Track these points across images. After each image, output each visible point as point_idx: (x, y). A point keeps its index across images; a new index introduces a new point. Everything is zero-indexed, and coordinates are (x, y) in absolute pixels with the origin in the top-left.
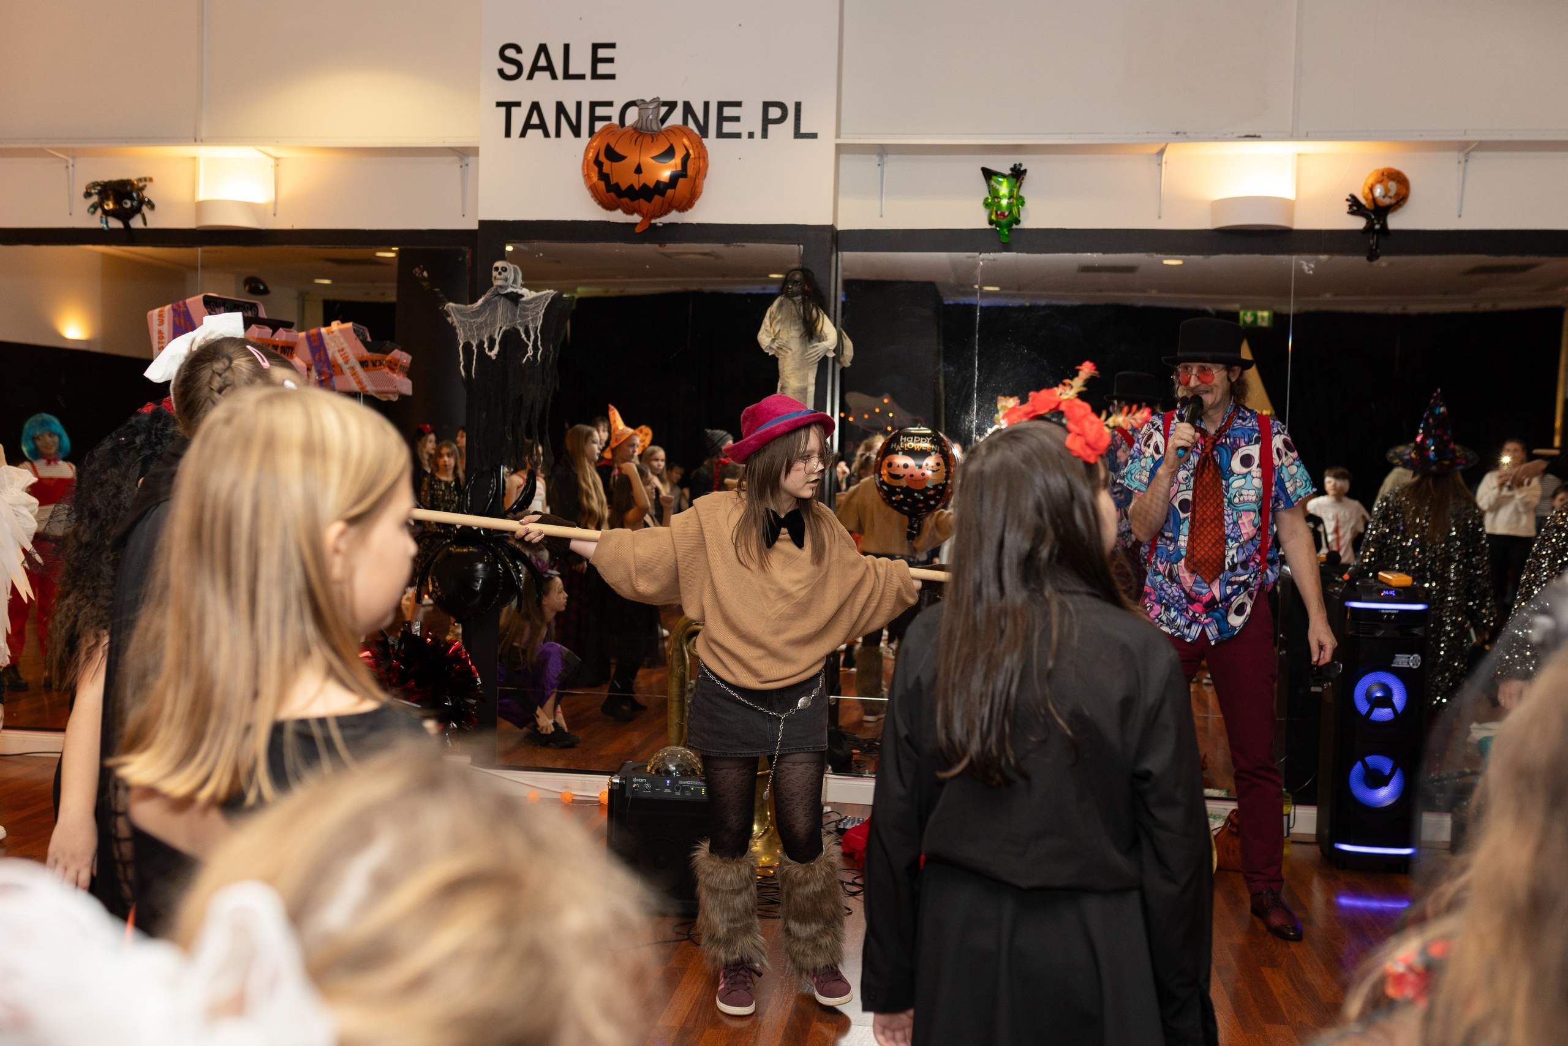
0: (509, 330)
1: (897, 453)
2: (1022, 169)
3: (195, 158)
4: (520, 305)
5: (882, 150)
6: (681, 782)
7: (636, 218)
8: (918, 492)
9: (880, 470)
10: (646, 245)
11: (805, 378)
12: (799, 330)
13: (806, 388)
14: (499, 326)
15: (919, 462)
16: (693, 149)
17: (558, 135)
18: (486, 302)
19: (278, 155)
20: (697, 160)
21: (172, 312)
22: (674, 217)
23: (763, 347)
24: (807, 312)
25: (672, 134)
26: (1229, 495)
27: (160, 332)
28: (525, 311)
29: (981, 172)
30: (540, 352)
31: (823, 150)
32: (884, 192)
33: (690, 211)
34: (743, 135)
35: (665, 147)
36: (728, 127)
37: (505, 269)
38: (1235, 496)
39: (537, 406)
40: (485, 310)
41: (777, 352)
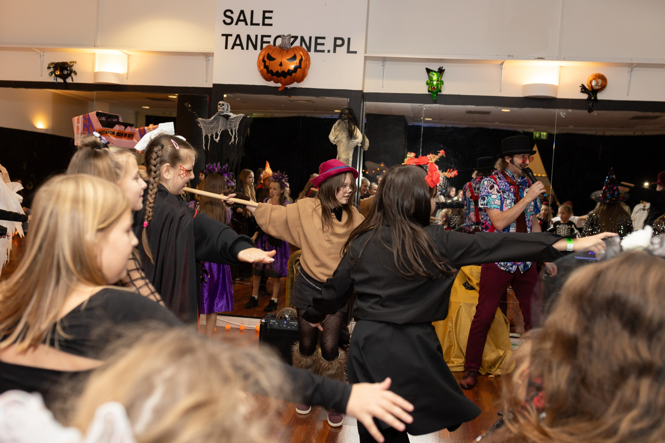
0: (224, 130)
2: (443, 69)
3: (94, 54)
4: (229, 120)
5: (384, 59)
6: (290, 322)
7: (279, 85)
10: (283, 96)
11: (348, 155)
12: (346, 134)
13: (349, 159)
16: (304, 57)
17: (247, 49)
18: (215, 118)
19: (129, 53)
20: (306, 61)
21: (83, 118)
22: (295, 85)
23: (331, 141)
24: (350, 126)
25: (295, 49)
27: (78, 127)
28: (231, 123)
29: (425, 70)
30: (237, 140)
31: (359, 58)
32: (384, 77)
33: (302, 82)
34: (325, 51)
35: (292, 55)
36: (319, 48)
37: (223, 105)
39: (235, 163)
40: (214, 121)
41: (337, 143)
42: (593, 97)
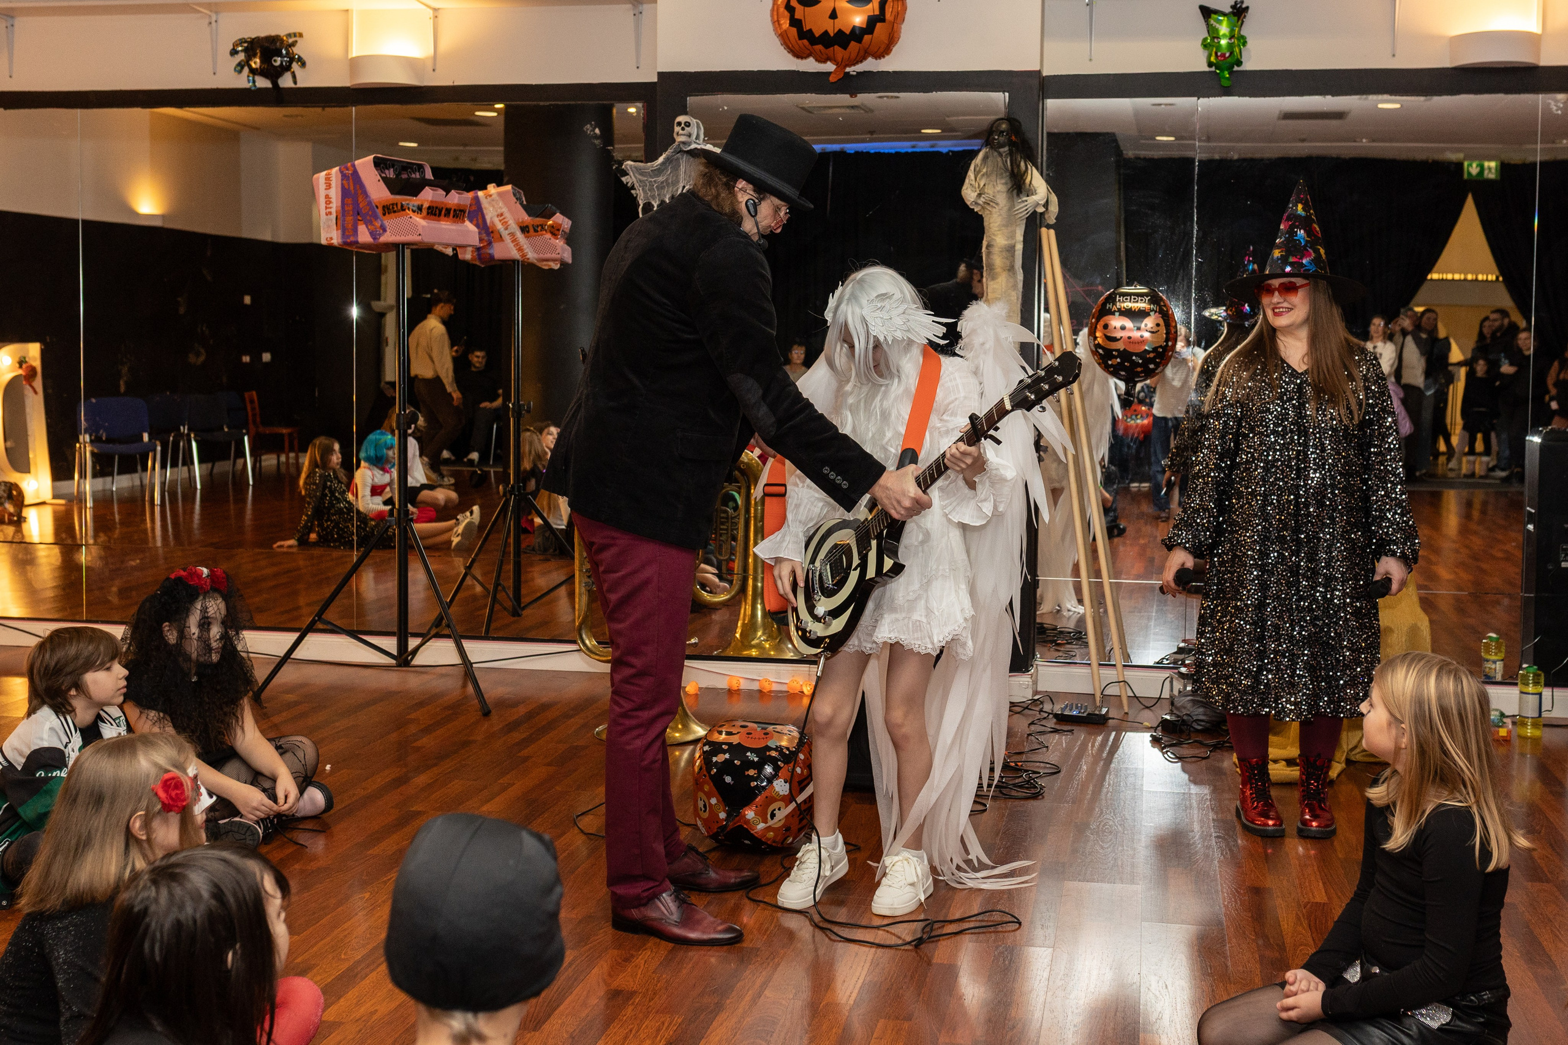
1: (1113, 313)
2: (1244, 6)
3: (347, 11)
7: (830, 67)
8: (1137, 355)
9: (1095, 332)
10: (839, 96)
11: (1012, 236)
12: (1006, 184)
13: (1014, 246)
15: (1138, 325)
18: (667, 159)
19: (436, 6)
20: (895, 4)
21: (340, 175)
22: (870, 65)
23: (968, 203)
24: (1015, 164)
27: (327, 197)
29: (1198, 11)
32: (1093, 33)
33: (887, 57)
37: (688, 124)
40: (666, 168)
41: (983, 208)
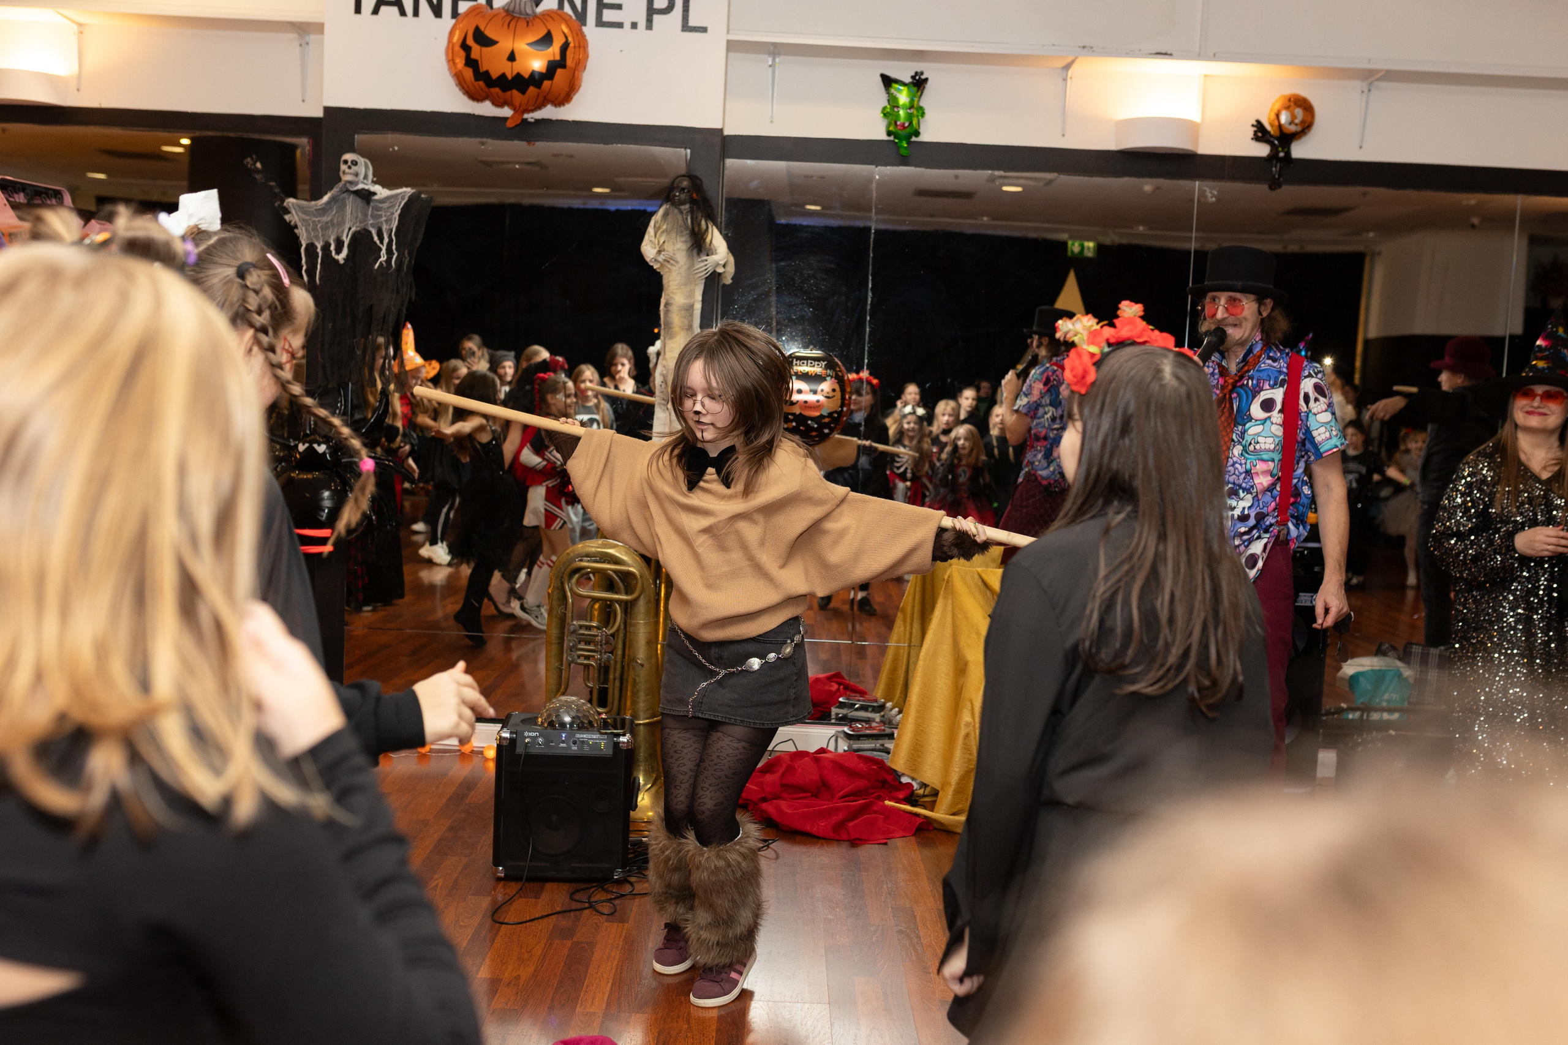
0: (359, 231)
2: (923, 77)
4: (372, 204)
5: (775, 50)
6: (578, 736)
7: (506, 112)
8: (813, 419)
10: (516, 142)
11: (691, 295)
12: (686, 242)
13: (693, 306)
14: (347, 226)
15: (814, 387)
16: (573, 37)
17: (416, 13)
18: (333, 199)
19: (82, 20)
20: (577, 49)
22: (549, 112)
23: (648, 260)
24: (695, 222)
25: (547, 17)
26: (1244, 442)
28: (378, 211)
29: (880, 79)
30: (395, 256)
31: (713, 44)
32: (775, 95)
33: (567, 106)
34: (625, 26)
35: (542, 33)
36: (608, 15)
37: (355, 163)
38: (1250, 444)
39: (391, 317)
40: (331, 208)
41: (662, 265)
42: (1283, 151)
